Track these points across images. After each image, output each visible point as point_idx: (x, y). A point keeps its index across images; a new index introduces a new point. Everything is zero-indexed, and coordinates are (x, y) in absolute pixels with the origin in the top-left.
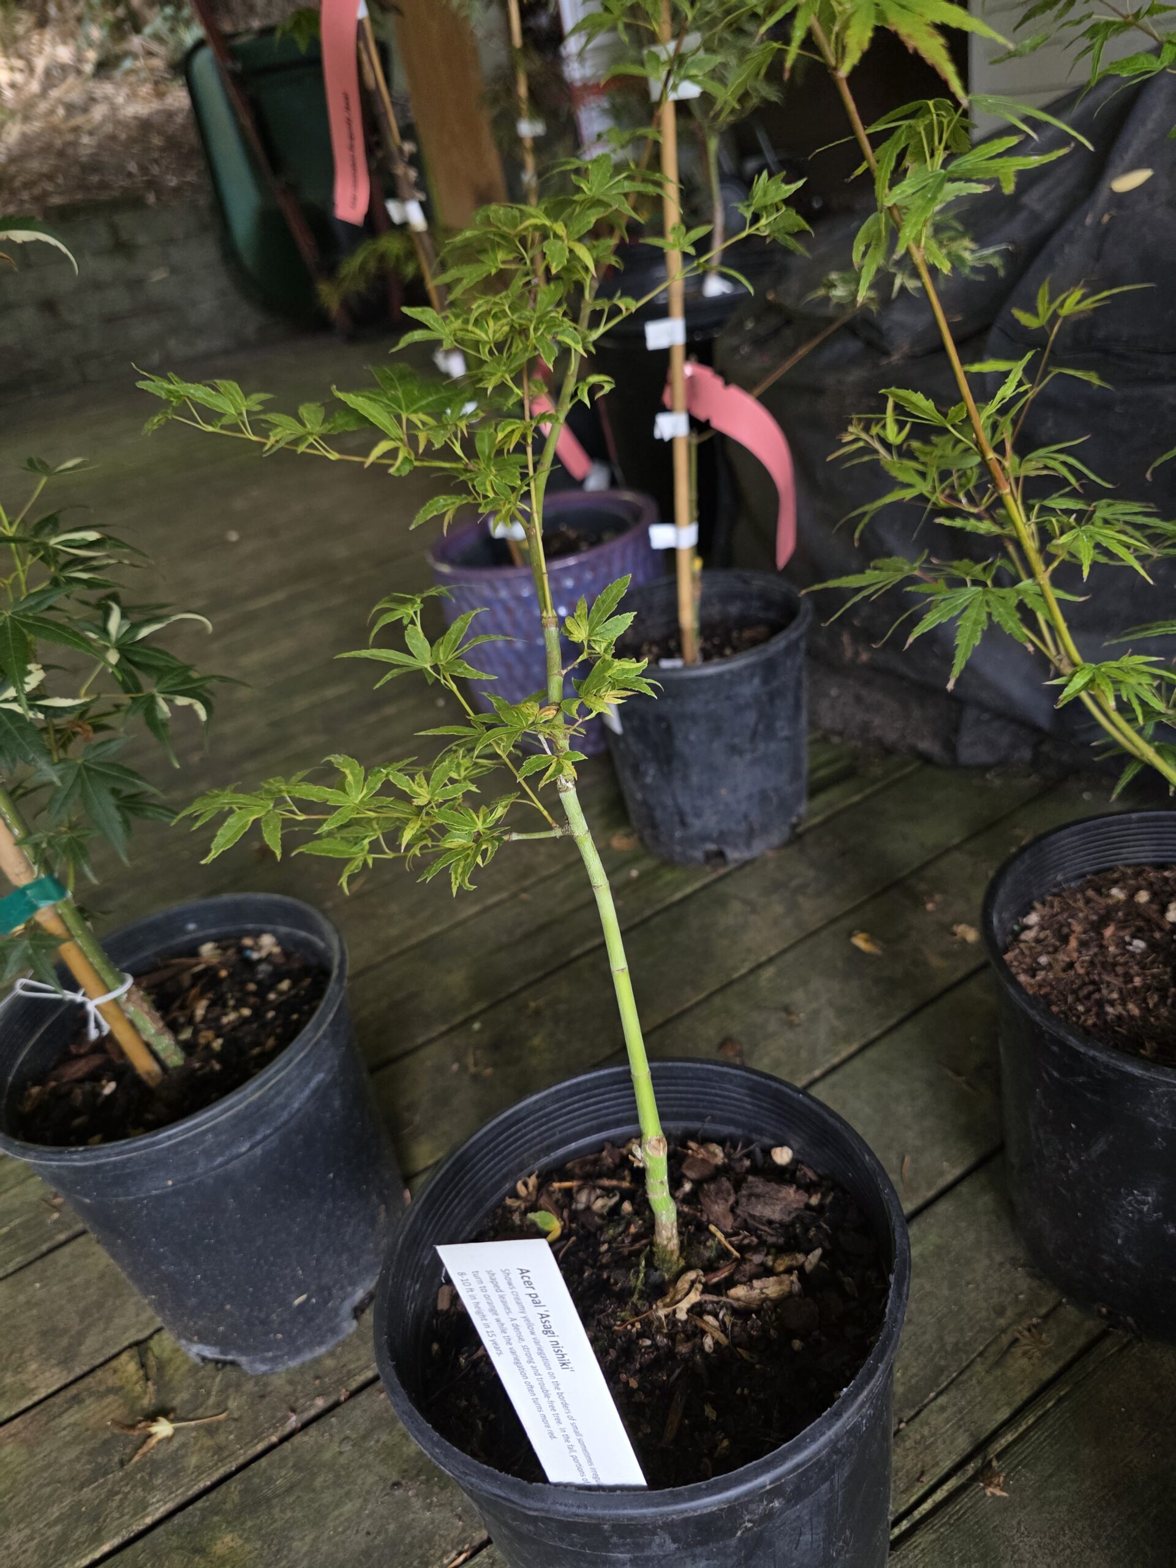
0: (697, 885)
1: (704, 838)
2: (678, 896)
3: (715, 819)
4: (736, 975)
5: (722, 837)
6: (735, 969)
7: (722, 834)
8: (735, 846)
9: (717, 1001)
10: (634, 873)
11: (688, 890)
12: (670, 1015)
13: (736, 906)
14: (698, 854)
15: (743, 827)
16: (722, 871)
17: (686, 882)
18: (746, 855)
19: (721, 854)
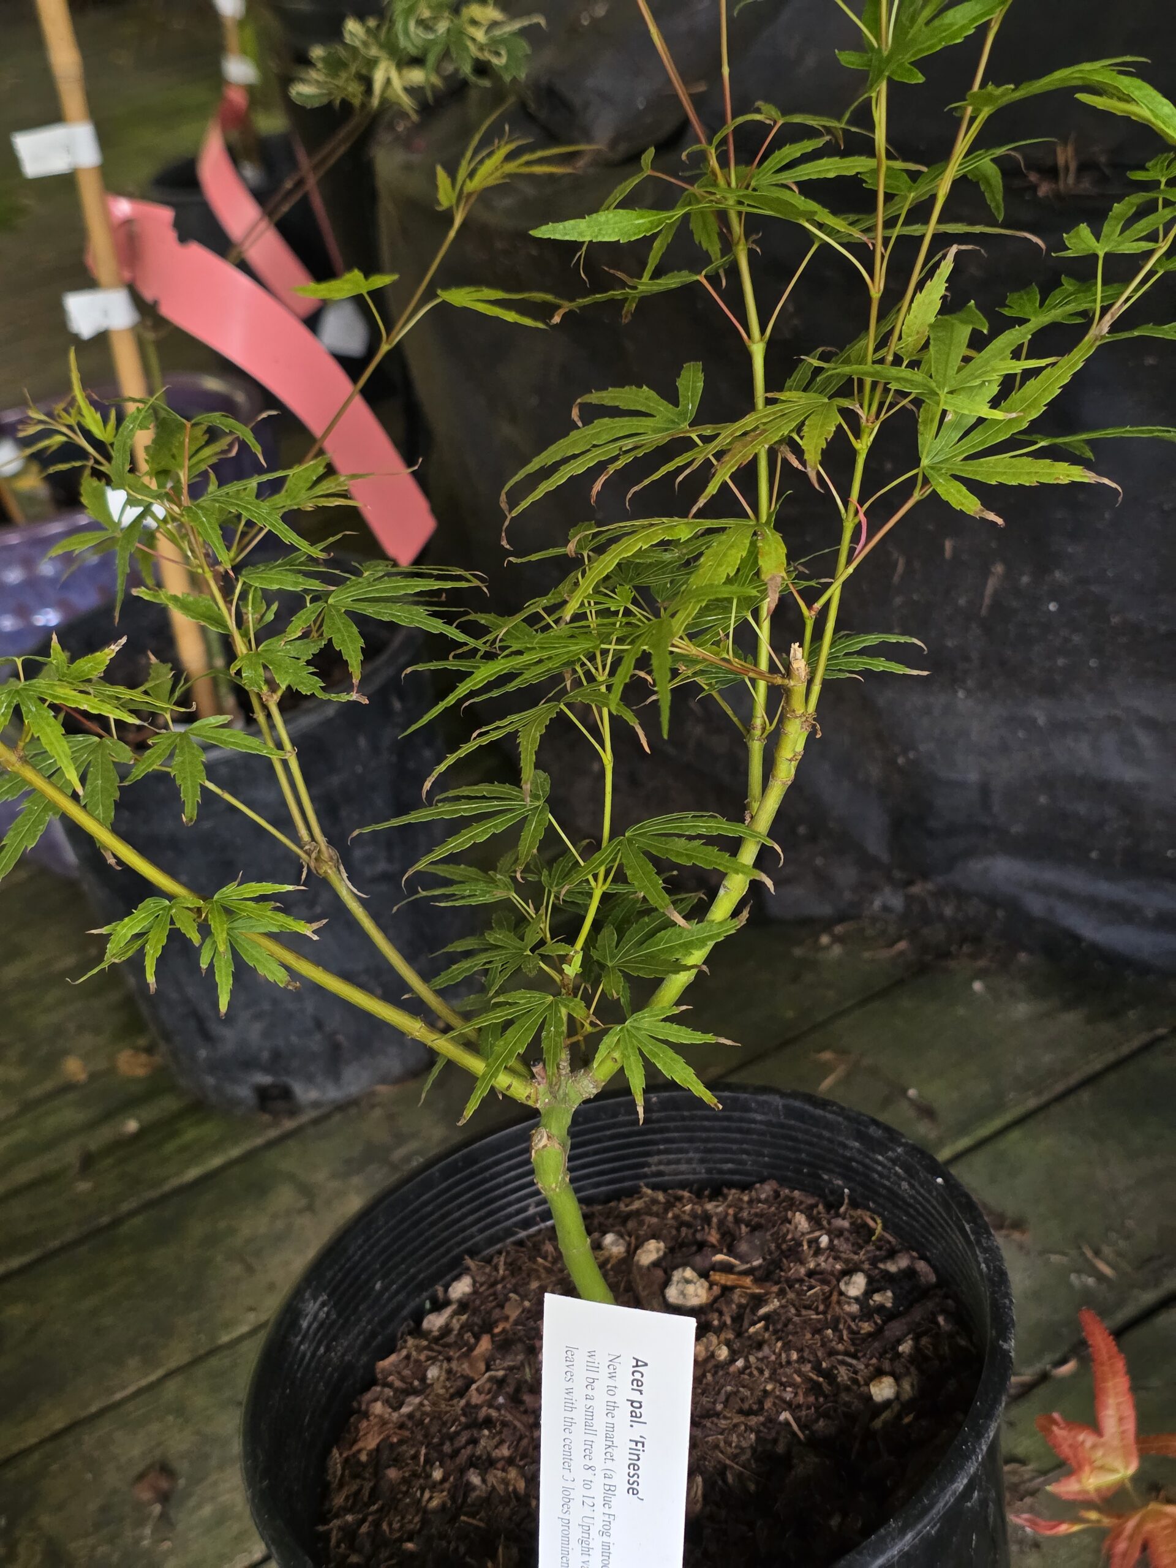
0: (235, 1152)
1: (249, 1063)
2: (193, 1173)
3: (257, 1028)
4: (225, 1338)
5: (277, 1061)
6: (228, 1325)
7: (276, 1055)
8: (310, 1079)
9: (172, 1387)
10: (132, 1126)
11: (217, 1161)
12: (83, 1414)
13: (285, 1196)
14: (243, 1092)
15: (315, 1044)
16: (289, 1124)
17: (217, 1146)
18: (333, 1093)
19: (286, 1094)
